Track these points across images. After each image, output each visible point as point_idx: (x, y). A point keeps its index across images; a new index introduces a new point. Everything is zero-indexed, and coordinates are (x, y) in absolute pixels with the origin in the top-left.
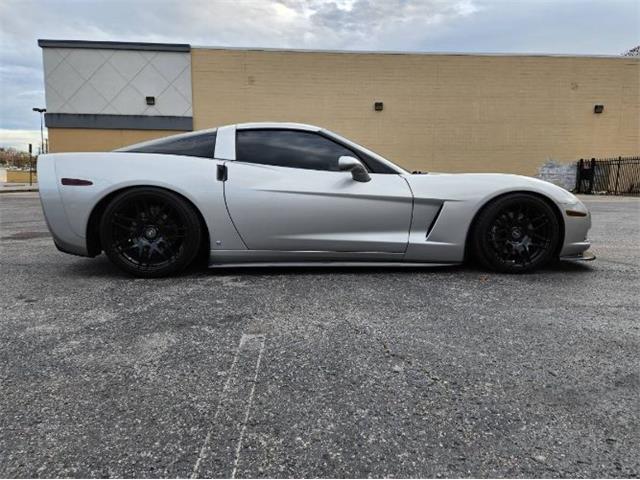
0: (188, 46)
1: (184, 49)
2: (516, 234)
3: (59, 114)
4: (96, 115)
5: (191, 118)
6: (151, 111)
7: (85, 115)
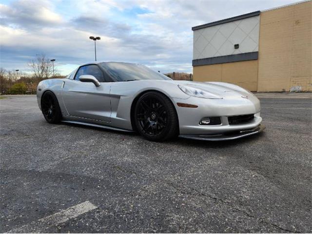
0: (259, 12)
1: (257, 14)
2: (154, 116)
3: (197, 60)
4: (211, 58)
5: (257, 53)
6: (237, 52)
7: (207, 58)
